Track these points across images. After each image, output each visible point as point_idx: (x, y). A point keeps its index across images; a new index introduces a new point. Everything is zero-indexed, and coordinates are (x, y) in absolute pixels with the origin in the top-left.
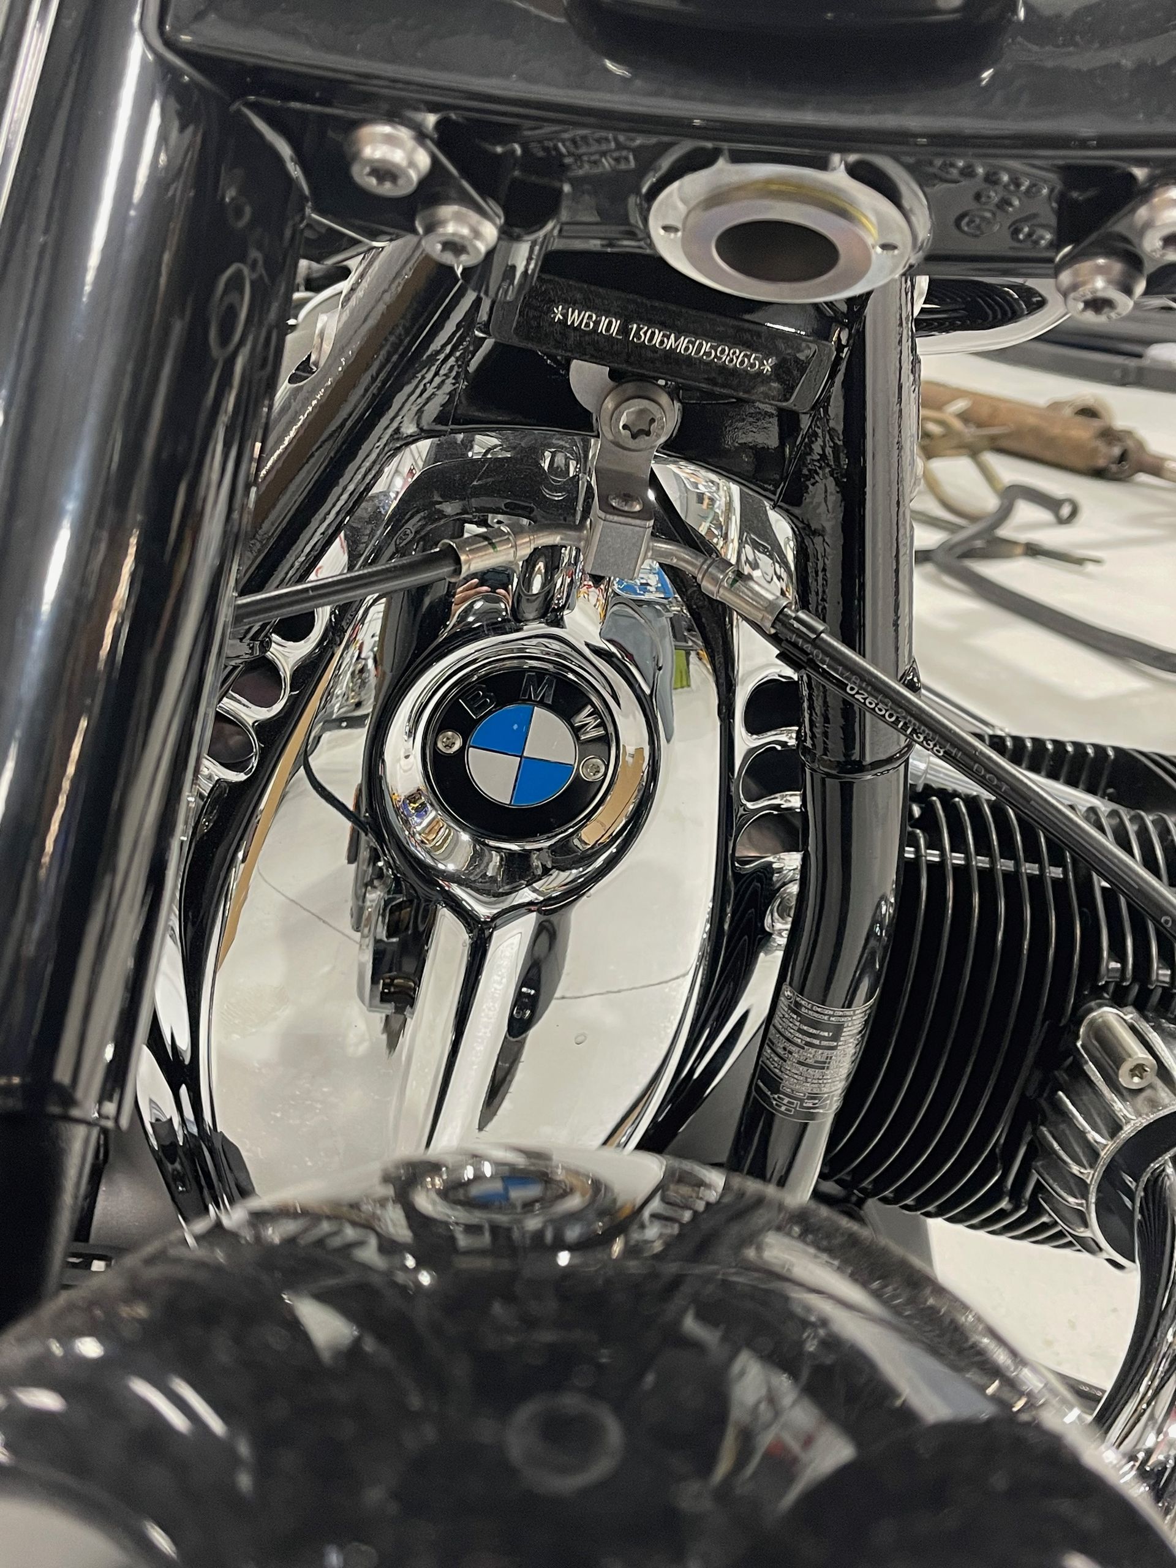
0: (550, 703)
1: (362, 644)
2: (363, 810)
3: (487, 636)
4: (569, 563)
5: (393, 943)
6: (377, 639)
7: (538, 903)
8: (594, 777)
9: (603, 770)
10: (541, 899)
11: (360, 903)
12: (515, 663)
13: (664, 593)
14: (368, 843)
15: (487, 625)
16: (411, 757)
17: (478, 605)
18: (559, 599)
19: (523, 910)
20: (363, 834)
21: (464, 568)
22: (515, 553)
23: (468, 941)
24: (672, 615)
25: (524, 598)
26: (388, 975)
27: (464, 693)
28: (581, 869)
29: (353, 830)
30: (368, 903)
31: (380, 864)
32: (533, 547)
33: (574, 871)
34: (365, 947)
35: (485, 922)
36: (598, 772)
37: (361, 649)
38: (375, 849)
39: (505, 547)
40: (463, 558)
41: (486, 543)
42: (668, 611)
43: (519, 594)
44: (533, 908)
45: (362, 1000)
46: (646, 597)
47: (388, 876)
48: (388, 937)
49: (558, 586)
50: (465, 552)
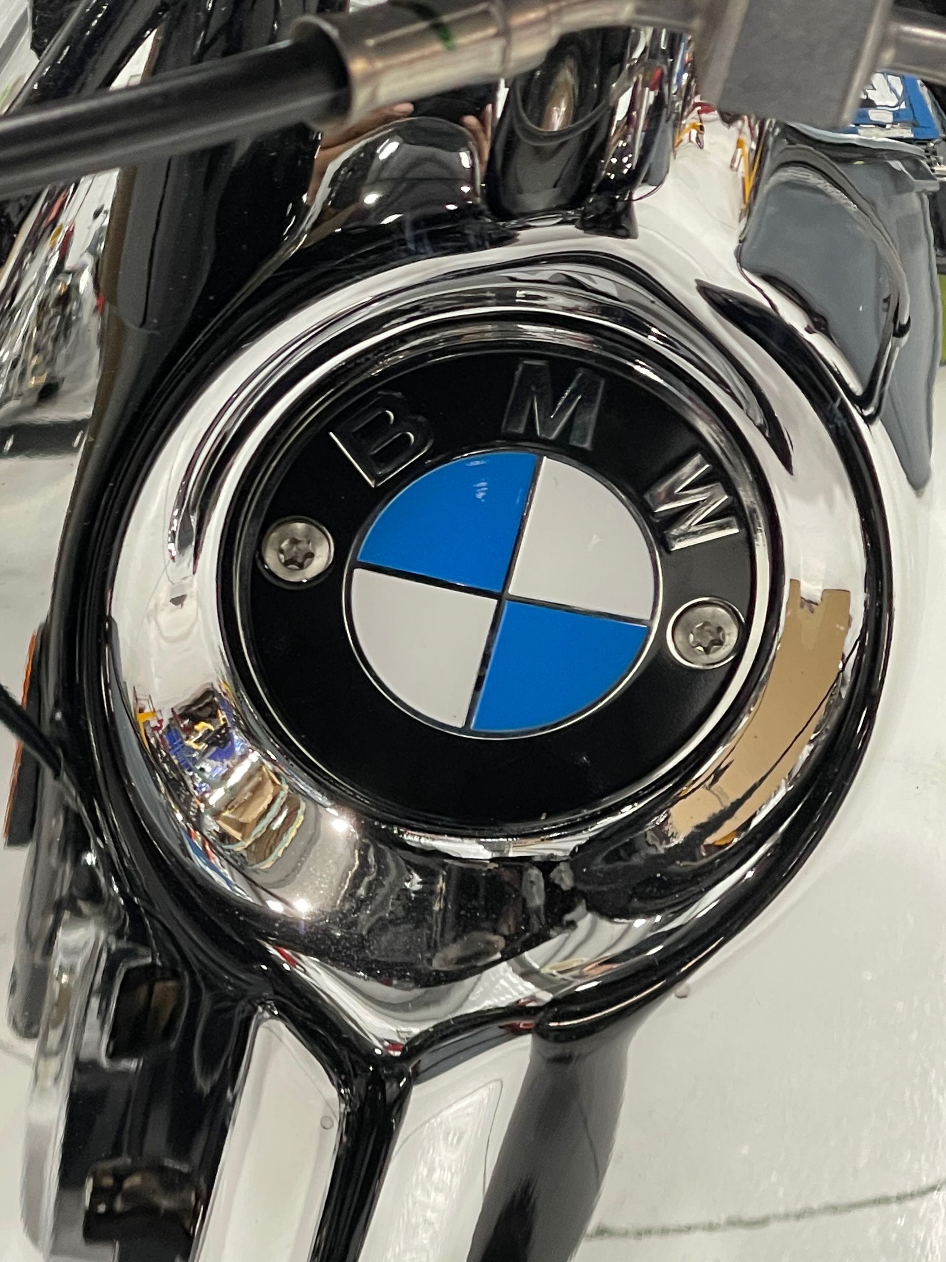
0: (587, 445)
1: (69, 235)
2: (49, 700)
3: (414, 256)
4: (652, 51)
5: (125, 1073)
6: (104, 220)
7: (537, 1009)
8: (705, 658)
9: (731, 638)
10: (547, 997)
11: (37, 959)
12: (490, 332)
13: (914, 126)
14: (61, 796)
15: (416, 225)
16: (190, 604)
17: (388, 149)
18: (621, 153)
19: (493, 1030)
20: (48, 773)
21: (361, 98)
22: (505, 52)
23: (338, 1108)
24: (936, 188)
25: (526, 145)
26: (109, 1165)
27: (343, 415)
28: (658, 918)
29: (23, 758)
30: (59, 958)
31: (90, 858)
32: (555, 32)
33: (639, 923)
34: (49, 1083)
35: (387, 1060)
36: (720, 643)
37: (64, 250)
38: (78, 817)
39: (479, 35)
40: (357, 66)
41: (422, 25)
42: (922, 174)
43: (511, 132)
44: (522, 1024)
45: (33, 1234)
46: (867, 135)
47: (113, 899)
48: (113, 1055)
49: (620, 114)
50: (365, 52)
